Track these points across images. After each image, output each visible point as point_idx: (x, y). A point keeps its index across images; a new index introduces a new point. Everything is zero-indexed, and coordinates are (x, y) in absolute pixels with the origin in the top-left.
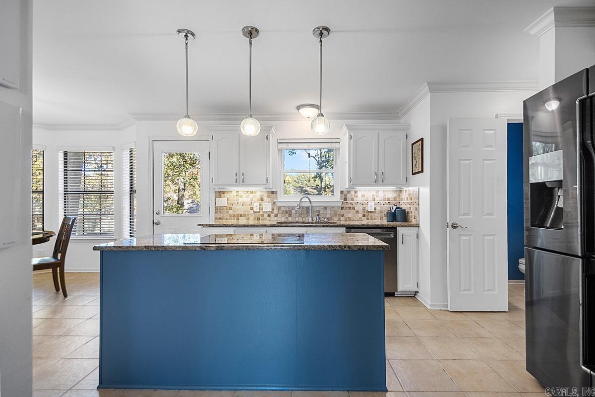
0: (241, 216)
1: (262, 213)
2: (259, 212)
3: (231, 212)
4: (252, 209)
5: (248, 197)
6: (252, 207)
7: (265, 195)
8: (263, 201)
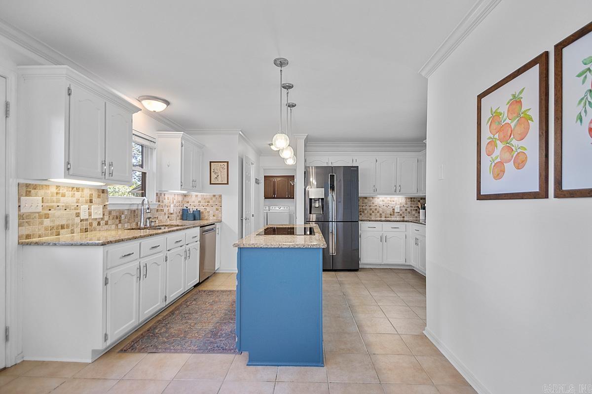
0: (62, 227)
1: (90, 221)
2: (87, 220)
3: (47, 223)
4: (78, 215)
5: (73, 196)
6: (79, 213)
7: (95, 194)
8: (92, 202)
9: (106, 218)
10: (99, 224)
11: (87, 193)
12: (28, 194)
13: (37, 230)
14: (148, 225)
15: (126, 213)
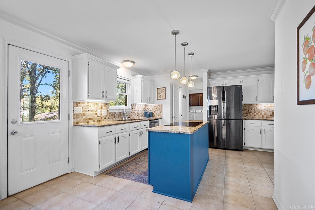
0: (90, 119)
2: (100, 116)
3: (84, 117)
4: (96, 114)
5: (94, 106)
6: (97, 113)
7: (103, 106)
8: (102, 109)
9: (108, 116)
10: (105, 118)
11: (100, 105)
12: (77, 106)
13: (80, 120)
14: (127, 119)
15: (117, 113)
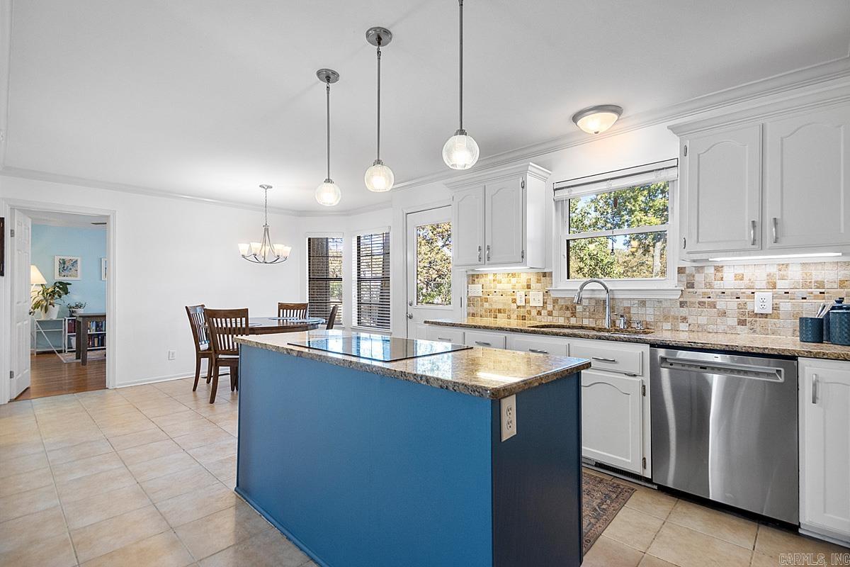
0: (500, 311)
1: (528, 309)
2: (524, 307)
3: (486, 305)
4: (514, 301)
5: (509, 282)
6: (515, 299)
7: (534, 279)
8: (530, 288)
9: (550, 307)
10: (539, 313)
11: (523, 279)
12: (473, 282)
14: (623, 326)
